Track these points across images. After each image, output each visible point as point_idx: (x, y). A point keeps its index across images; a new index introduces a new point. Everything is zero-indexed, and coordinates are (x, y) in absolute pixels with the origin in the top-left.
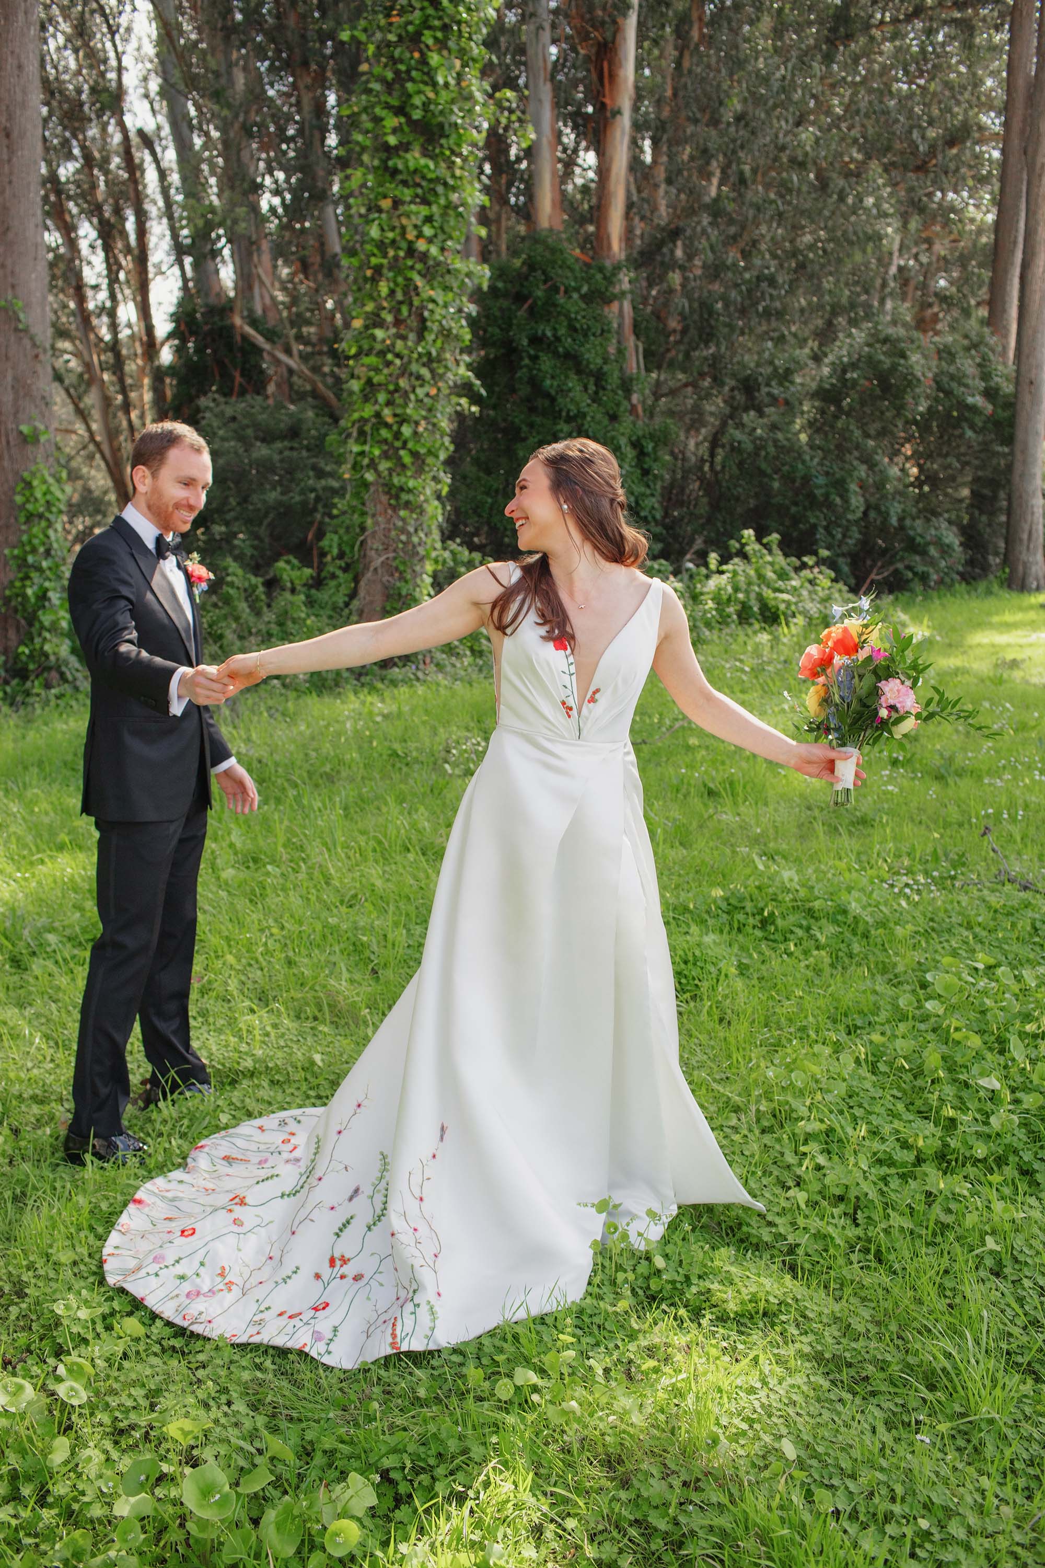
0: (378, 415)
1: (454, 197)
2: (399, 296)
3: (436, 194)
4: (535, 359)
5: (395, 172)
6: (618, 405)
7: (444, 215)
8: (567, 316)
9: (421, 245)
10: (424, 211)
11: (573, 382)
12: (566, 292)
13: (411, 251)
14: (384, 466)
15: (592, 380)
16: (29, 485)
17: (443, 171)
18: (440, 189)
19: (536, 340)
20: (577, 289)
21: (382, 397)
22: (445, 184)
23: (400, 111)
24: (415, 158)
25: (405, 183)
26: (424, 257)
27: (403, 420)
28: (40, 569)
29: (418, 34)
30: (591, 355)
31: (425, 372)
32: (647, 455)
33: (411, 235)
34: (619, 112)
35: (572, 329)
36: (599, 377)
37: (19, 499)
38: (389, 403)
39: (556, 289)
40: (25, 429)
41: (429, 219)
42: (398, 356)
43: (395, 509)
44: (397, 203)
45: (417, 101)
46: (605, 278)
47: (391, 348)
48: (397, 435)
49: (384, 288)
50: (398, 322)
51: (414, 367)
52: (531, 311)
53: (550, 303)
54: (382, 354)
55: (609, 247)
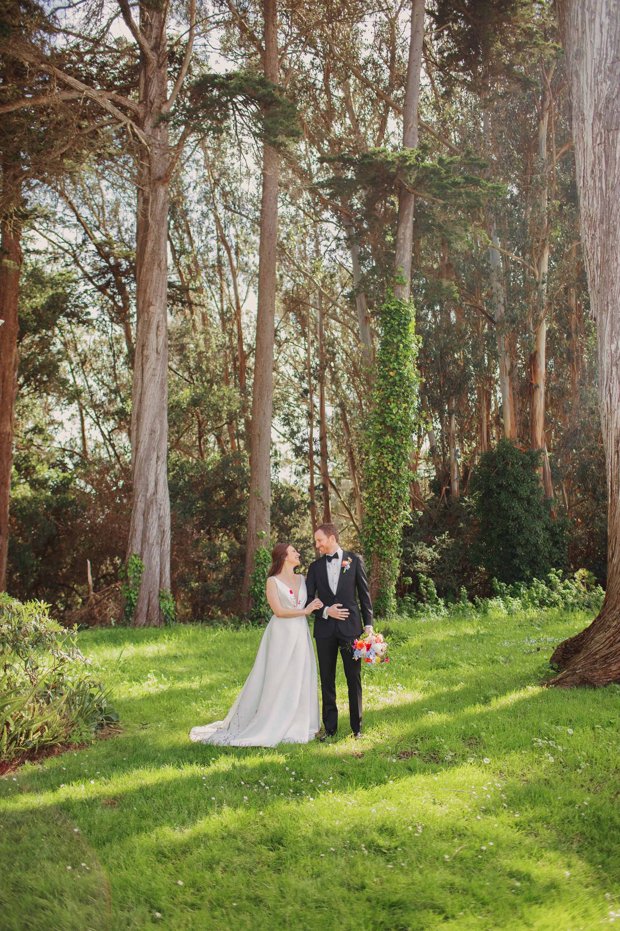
0: (373, 528)
1: (402, 451)
2: (382, 486)
3: (396, 451)
4: (499, 494)
5: (381, 444)
6: (540, 513)
7: (399, 457)
8: (513, 474)
9: (389, 468)
10: (390, 456)
11: (515, 504)
12: (512, 464)
13: (386, 470)
14: (376, 546)
15: (526, 502)
16: (258, 553)
17: (398, 442)
18: (397, 448)
19: (500, 486)
20: (517, 463)
21: (375, 522)
22: (399, 446)
23: (383, 423)
24: (388, 438)
25: (384, 447)
26: (390, 472)
27: (383, 529)
28: (260, 582)
29: (389, 397)
30: (524, 492)
31: (391, 512)
32: (556, 534)
33: (386, 465)
34: (537, 386)
35: (516, 479)
36: (529, 501)
37: (255, 558)
38: (378, 524)
39: (507, 464)
40: (258, 533)
41: (393, 459)
42: (381, 507)
43: (380, 561)
44: (382, 453)
45: (388, 420)
46: (532, 458)
47: (378, 504)
48: (381, 535)
49: (376, 483)
50: (382, 495)
51: (387, 511)
52: (497, 473)
53: (505, 469)
54: (375, 506)
55: (537, 443)
